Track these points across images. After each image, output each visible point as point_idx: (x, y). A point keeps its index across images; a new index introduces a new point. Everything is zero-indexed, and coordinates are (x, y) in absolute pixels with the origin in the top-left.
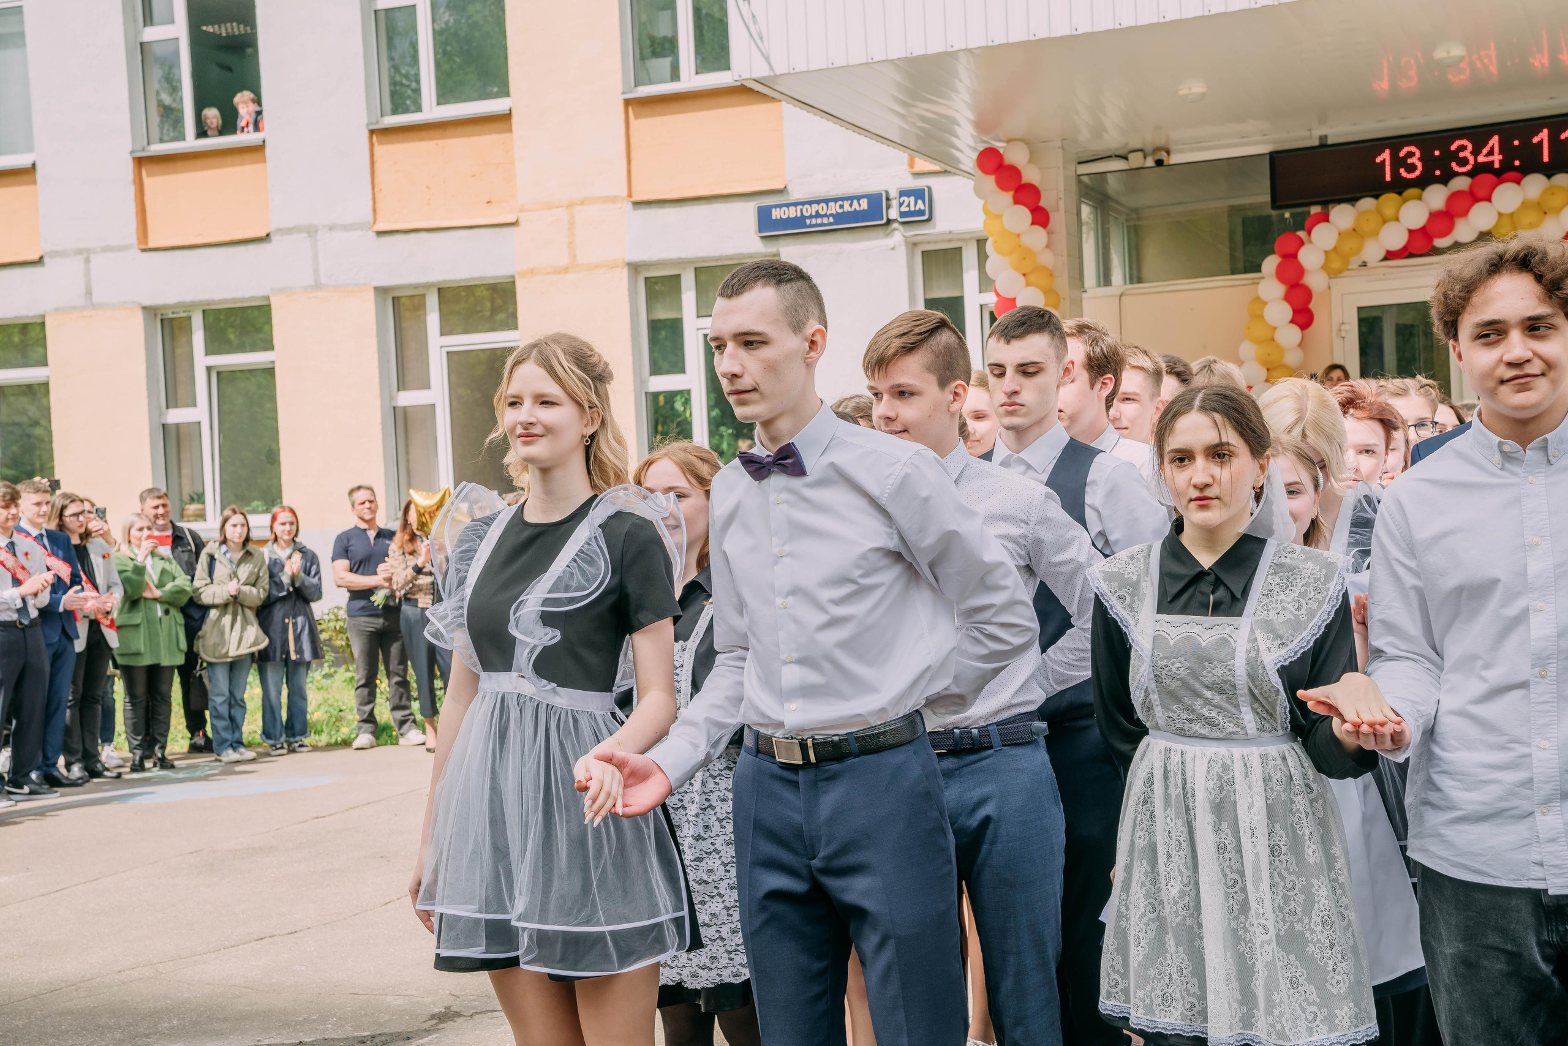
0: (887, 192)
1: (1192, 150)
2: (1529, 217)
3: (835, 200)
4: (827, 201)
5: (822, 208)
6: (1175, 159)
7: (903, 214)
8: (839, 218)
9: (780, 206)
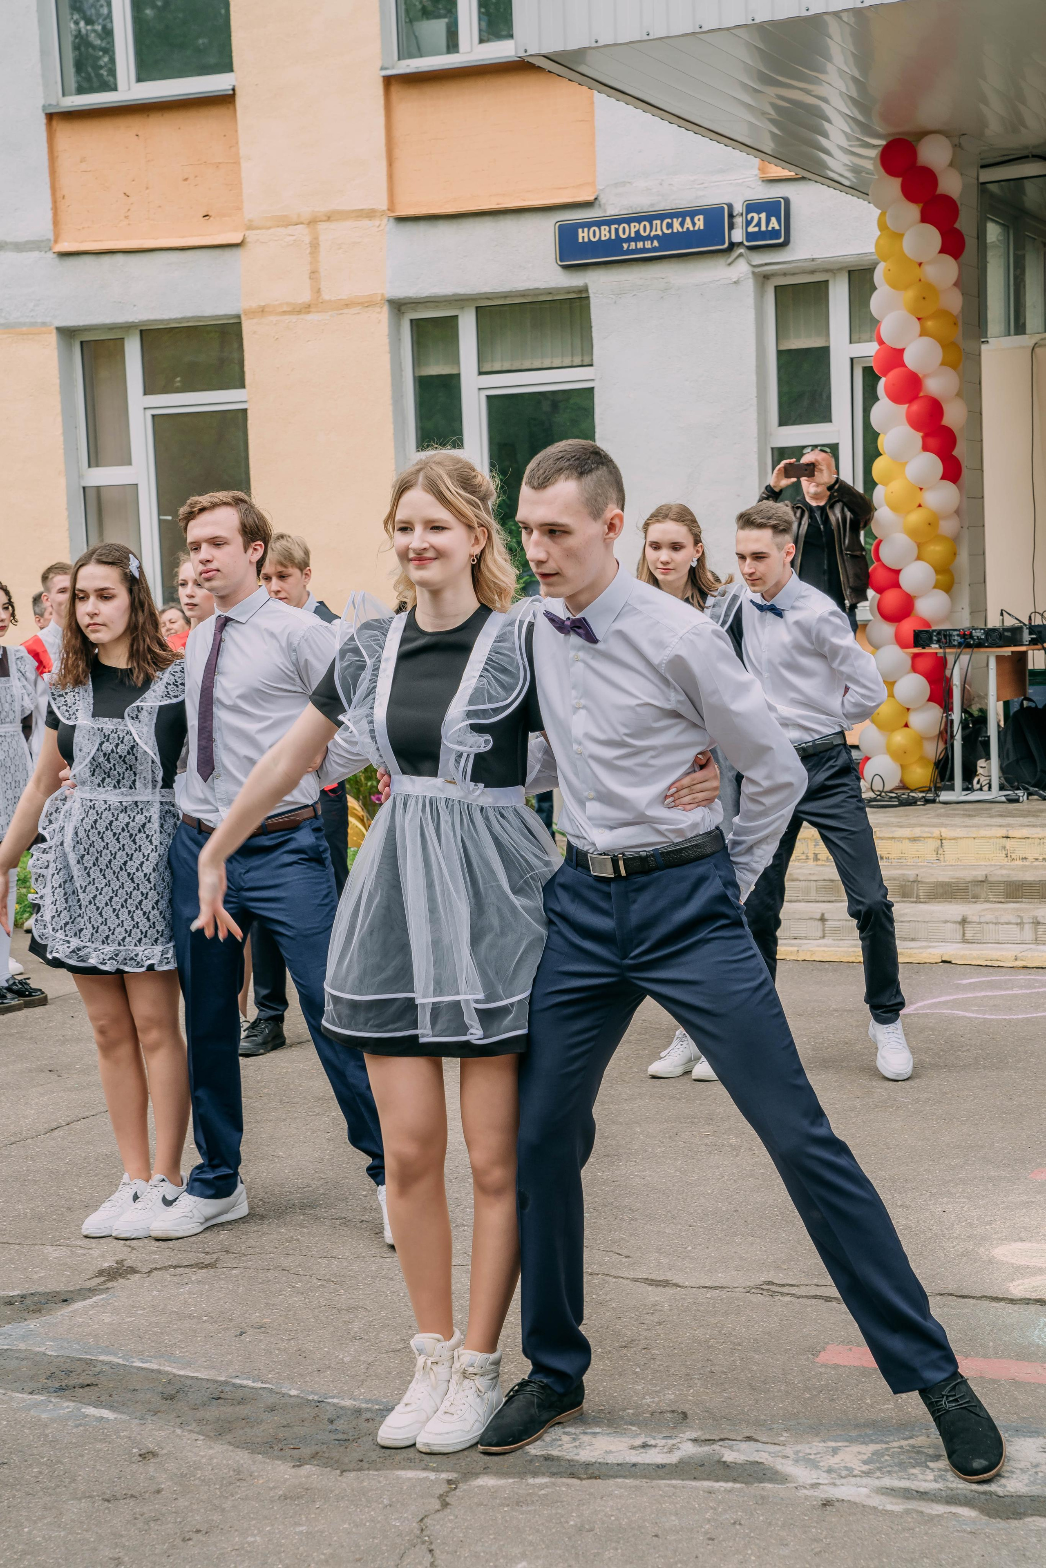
0: (730, 206)
3: (661, 217)
4: (650, 218)
5: (643, 228)
7: (750, 236)
8: (666, 241)
9: (588, 225)
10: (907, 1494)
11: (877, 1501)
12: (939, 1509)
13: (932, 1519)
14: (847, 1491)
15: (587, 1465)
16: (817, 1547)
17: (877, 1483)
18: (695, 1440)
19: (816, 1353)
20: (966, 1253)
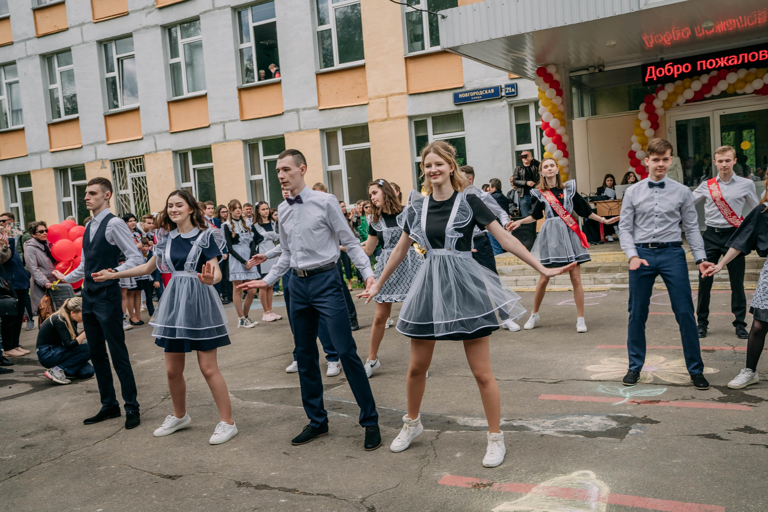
0: (501, 86)
1: (613, 65)
2: (740, 84)
3: (482, 90)
4: (479, 90)
5: (477, 93)
6: (606, 69)
7: (507, 94)
8: (484, 96)
9: (462, 93)
10: (564, 432)
11: (556, 434)
12: (573, 436)
13: (571, 439)
14: (547, 432)
15: (476, 427)
16: (540, 447)
17: (556, 430)
18: (505, 420)
19: (538, 397)
20: (578, 369)
